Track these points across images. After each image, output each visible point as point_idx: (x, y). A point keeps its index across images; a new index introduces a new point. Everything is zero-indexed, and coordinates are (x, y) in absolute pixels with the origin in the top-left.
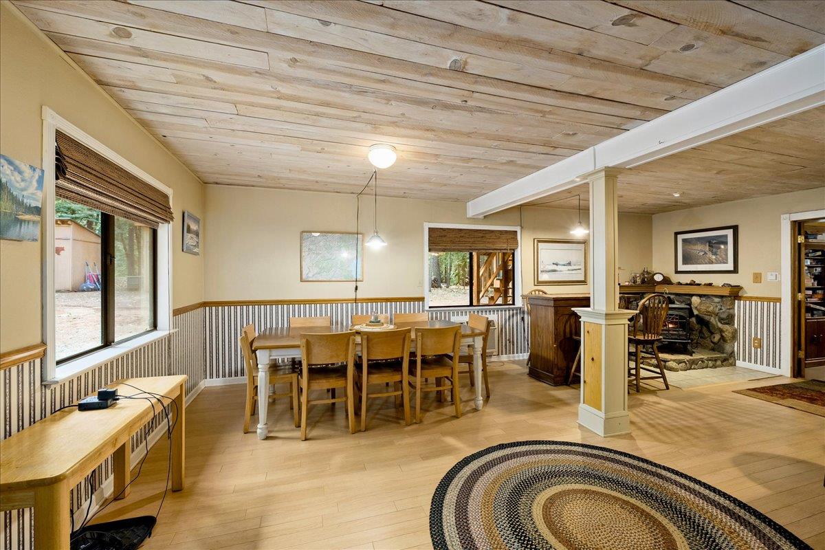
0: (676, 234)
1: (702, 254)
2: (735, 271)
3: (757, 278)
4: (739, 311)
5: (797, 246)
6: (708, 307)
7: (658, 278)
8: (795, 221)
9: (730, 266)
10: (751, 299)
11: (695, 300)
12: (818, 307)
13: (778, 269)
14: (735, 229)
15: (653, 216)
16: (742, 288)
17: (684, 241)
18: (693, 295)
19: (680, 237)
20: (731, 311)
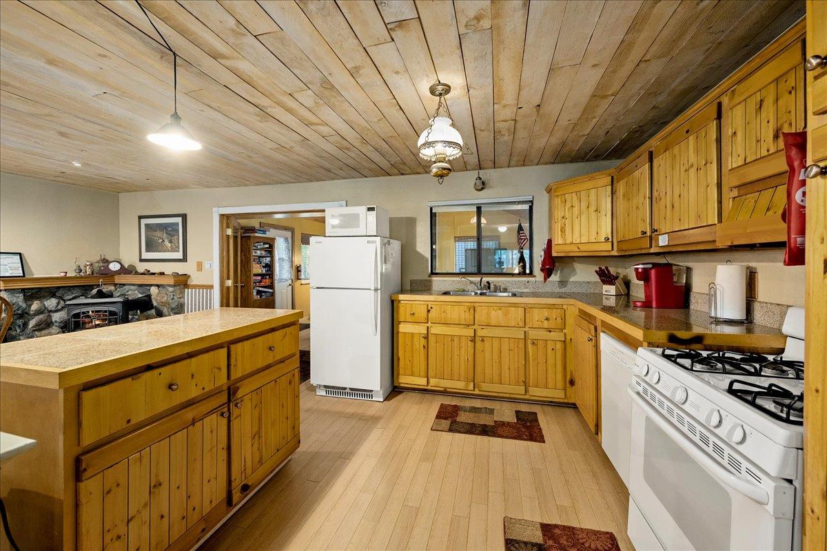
0: (140, 218)
1: (161, 241)
2: (184, 259)
3: (200, 266)
4: (188, 299)
5: (225, 237)
6: (163, 297)
7: (114, 267)
8: (223, 215)
9: (179, 255)
10: (195, 287)
11: (154, 290)
12: (266, 290)
13: (211, 259)
14: (184, 217)
15: (120, 194)
16: (189, 276)
17: (147, 226)
18: (151, 285)
19: (144, 222)
20: (182, 299)
